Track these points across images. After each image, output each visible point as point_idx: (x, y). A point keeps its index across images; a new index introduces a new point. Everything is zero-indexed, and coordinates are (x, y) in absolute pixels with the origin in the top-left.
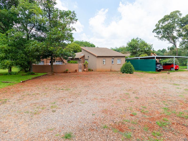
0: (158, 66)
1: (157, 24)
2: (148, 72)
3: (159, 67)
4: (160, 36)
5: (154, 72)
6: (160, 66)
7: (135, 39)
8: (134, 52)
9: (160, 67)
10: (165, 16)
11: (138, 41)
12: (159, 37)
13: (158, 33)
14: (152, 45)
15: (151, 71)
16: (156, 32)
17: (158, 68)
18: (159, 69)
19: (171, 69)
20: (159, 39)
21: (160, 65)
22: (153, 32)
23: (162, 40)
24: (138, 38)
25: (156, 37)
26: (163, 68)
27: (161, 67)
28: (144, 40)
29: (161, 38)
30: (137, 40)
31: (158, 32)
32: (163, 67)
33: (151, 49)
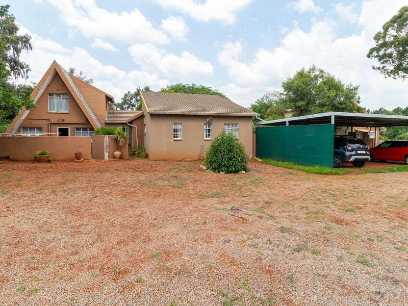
0: (349, 148)
1: (380, 33)
2: (306, 168)
3: (354, 153)
4: (391, 67)
5: (328, 170)
6: (359, 149)
7: (307, 70)
8: (299, 107)
9: (359, 152)
10: (403, 8)
11: (316, 77)
12: (385, 68)
13: (383, 58)
14: (356, 89)
15: (319, 165)
16: (377, 56)
17: (351, 155)
18: (353, 158)
19: (405, 161)
20: (387, 76)
21: (358, 145)
22: (368, 56)
23: (396, 77)
24: (313, 69)
25: (379, 69)
26: (369, 157)
27: (364, 152)
28: (332, 75)
29: (391, 72)
30: (312, 75)
31: (384, 56)
32: (370, 152)
33: (352, 98)
